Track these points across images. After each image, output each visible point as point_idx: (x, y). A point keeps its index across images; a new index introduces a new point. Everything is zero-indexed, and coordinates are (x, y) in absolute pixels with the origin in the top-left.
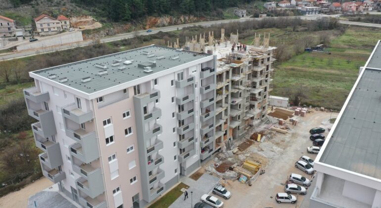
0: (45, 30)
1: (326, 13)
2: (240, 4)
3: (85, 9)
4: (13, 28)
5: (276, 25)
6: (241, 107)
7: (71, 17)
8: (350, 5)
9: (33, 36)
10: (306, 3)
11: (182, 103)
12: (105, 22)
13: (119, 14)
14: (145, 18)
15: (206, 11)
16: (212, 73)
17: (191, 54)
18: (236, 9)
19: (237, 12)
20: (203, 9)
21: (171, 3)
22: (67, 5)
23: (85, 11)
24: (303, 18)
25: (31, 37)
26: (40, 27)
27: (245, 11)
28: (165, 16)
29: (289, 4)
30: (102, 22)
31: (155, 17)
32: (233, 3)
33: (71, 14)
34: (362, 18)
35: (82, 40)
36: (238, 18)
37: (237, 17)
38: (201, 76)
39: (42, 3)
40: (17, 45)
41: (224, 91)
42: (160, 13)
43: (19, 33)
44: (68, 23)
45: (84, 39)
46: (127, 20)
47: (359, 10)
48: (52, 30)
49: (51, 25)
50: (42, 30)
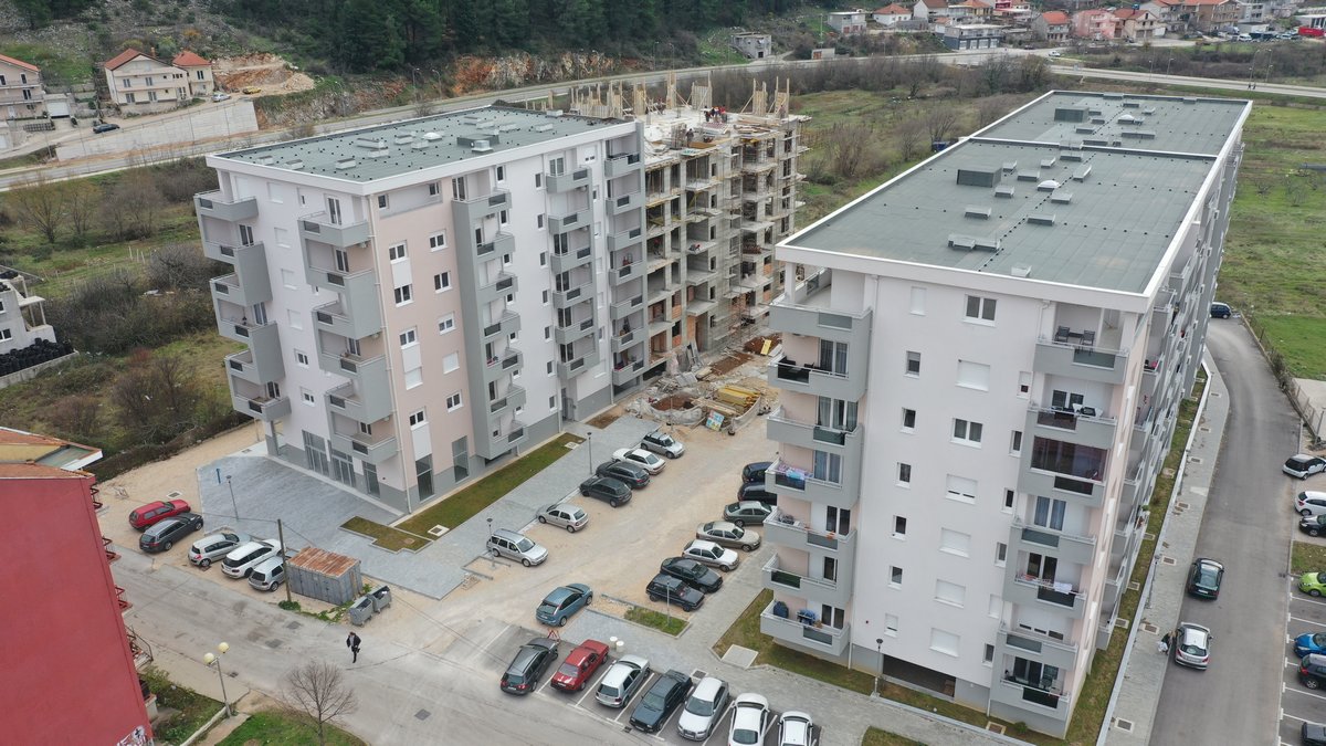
0: (138, 98)
1: (1020, 44)
2: (752, 16)
3: (258, 34)
4: (39, 93)
5: (862, 80)
6: (717, 266)
7: (215, 58)
8: (1098, 20)
9: (102, 117)
10: (960, 14)
11: (562, 229)
12: (324, 74)
13: (368, 49)
14: (451, 60)
15: (642, 38)
16: (635, 166)
17: (582, 121)
18: (737, 32)
19: (741, 43)
20: (634, 33)
21: (531, 14)
22: (201, 22)
23: (257, 39)
24: (945, 59)
25: (97, 119)
26: (122, 88)
27: (766, 40)
28: (514, 55)
29: (909, 17)
30: (314, 72)
31: (482, 57)
32: (728, 14)
33: (215, 48)
34: (1127, 58)
35: (256, 128)
36: (744, 62)
37: (744, 57)
38: (607, 170)
39: (117, 14)
40: (54, 142)
41: (668, 216)
42: (498, 45)
43: (58, 106)
44: (208, 75)
45: (262, 125)
46: (392, 67)
47: (1123, 34)
48: (161, 96)
49: (158, 83)
50: (130, 96)
